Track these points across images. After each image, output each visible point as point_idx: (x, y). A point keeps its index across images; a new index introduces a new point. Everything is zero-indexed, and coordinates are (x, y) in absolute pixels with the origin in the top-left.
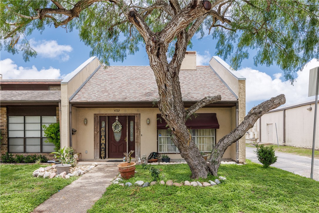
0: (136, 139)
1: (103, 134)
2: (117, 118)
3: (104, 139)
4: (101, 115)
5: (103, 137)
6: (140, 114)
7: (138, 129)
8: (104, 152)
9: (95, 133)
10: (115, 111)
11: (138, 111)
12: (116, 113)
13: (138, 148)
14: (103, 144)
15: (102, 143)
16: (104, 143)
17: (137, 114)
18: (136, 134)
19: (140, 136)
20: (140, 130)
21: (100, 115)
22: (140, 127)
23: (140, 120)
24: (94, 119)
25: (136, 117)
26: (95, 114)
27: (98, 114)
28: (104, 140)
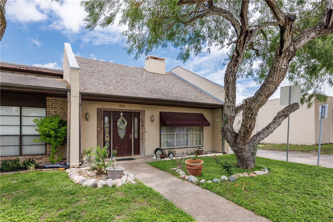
0: (142, 136)
1: (107, 131)
2: (122, 114)
3: (108, 136)
4: (106, 110)
5: (107, 134)
6: (144, 111)
7: (143, 126)
8: (109, 150)
9: (98, 130)
10: (120, 106)
11: (143, 107)
12: (121, 108)
13: (143, 145)
14: (107, 142)
15: (106, 140)
16: (109, 140)
17: (142, 111)
18: (141, 131)
19: (145, 133)
20: (145, 126)
21: (104, 110)
22: (145, 124)
23: (145, 117)
24: (98, 113)
25: (142, 113)
26: (98, 109)
27: (102, 109)
28: (108, 138)
